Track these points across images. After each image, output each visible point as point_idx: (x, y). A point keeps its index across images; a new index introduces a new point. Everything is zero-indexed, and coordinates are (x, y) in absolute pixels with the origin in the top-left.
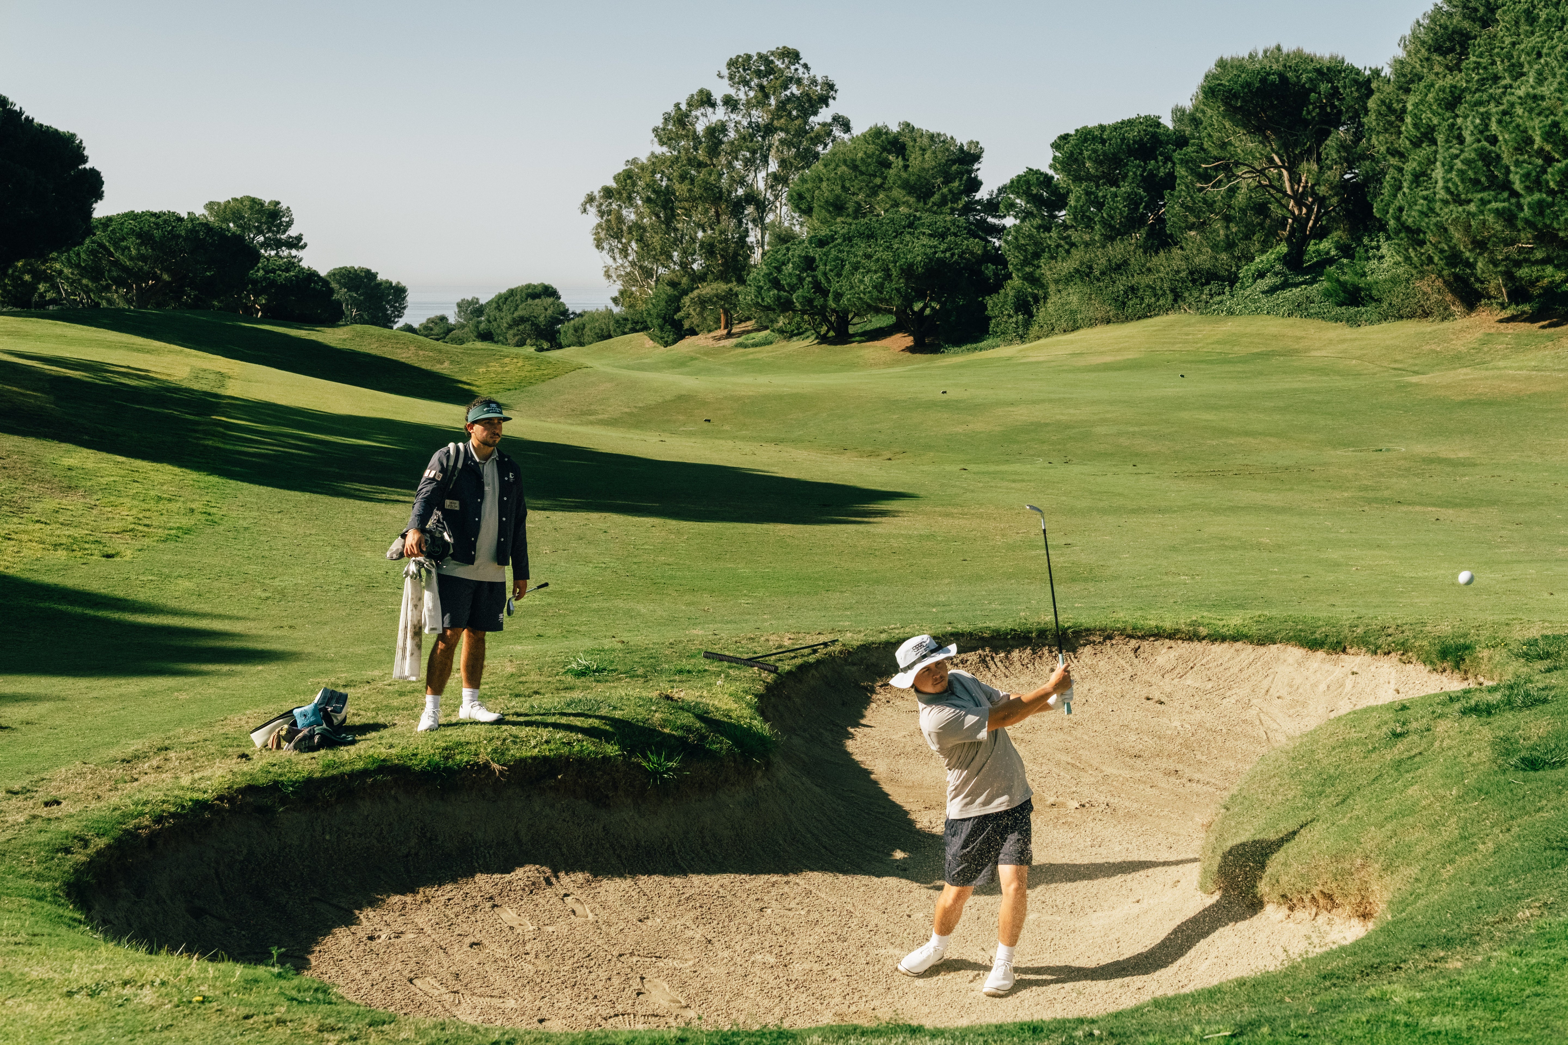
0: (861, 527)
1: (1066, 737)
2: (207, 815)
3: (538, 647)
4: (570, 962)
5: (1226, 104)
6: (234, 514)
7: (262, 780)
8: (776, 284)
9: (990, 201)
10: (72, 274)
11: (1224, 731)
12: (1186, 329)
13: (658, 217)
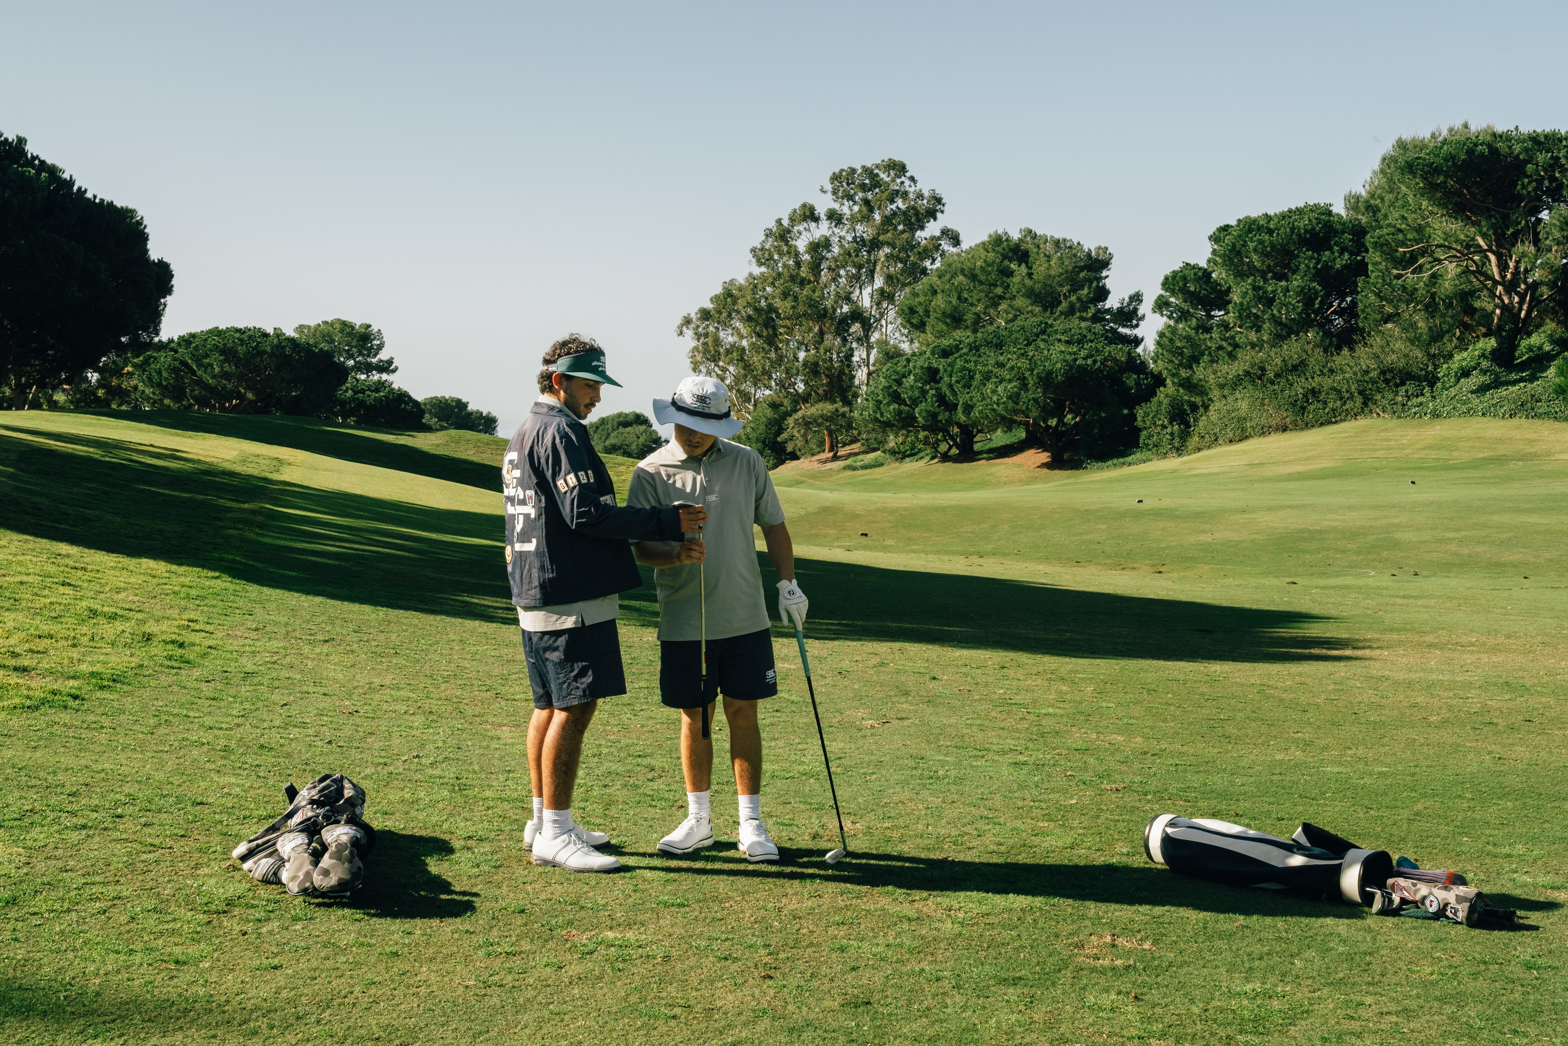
8: (896, 397)
9: (1120, 310)
10: (154, 393)
12: (1383, 434)
13: (759, 337)
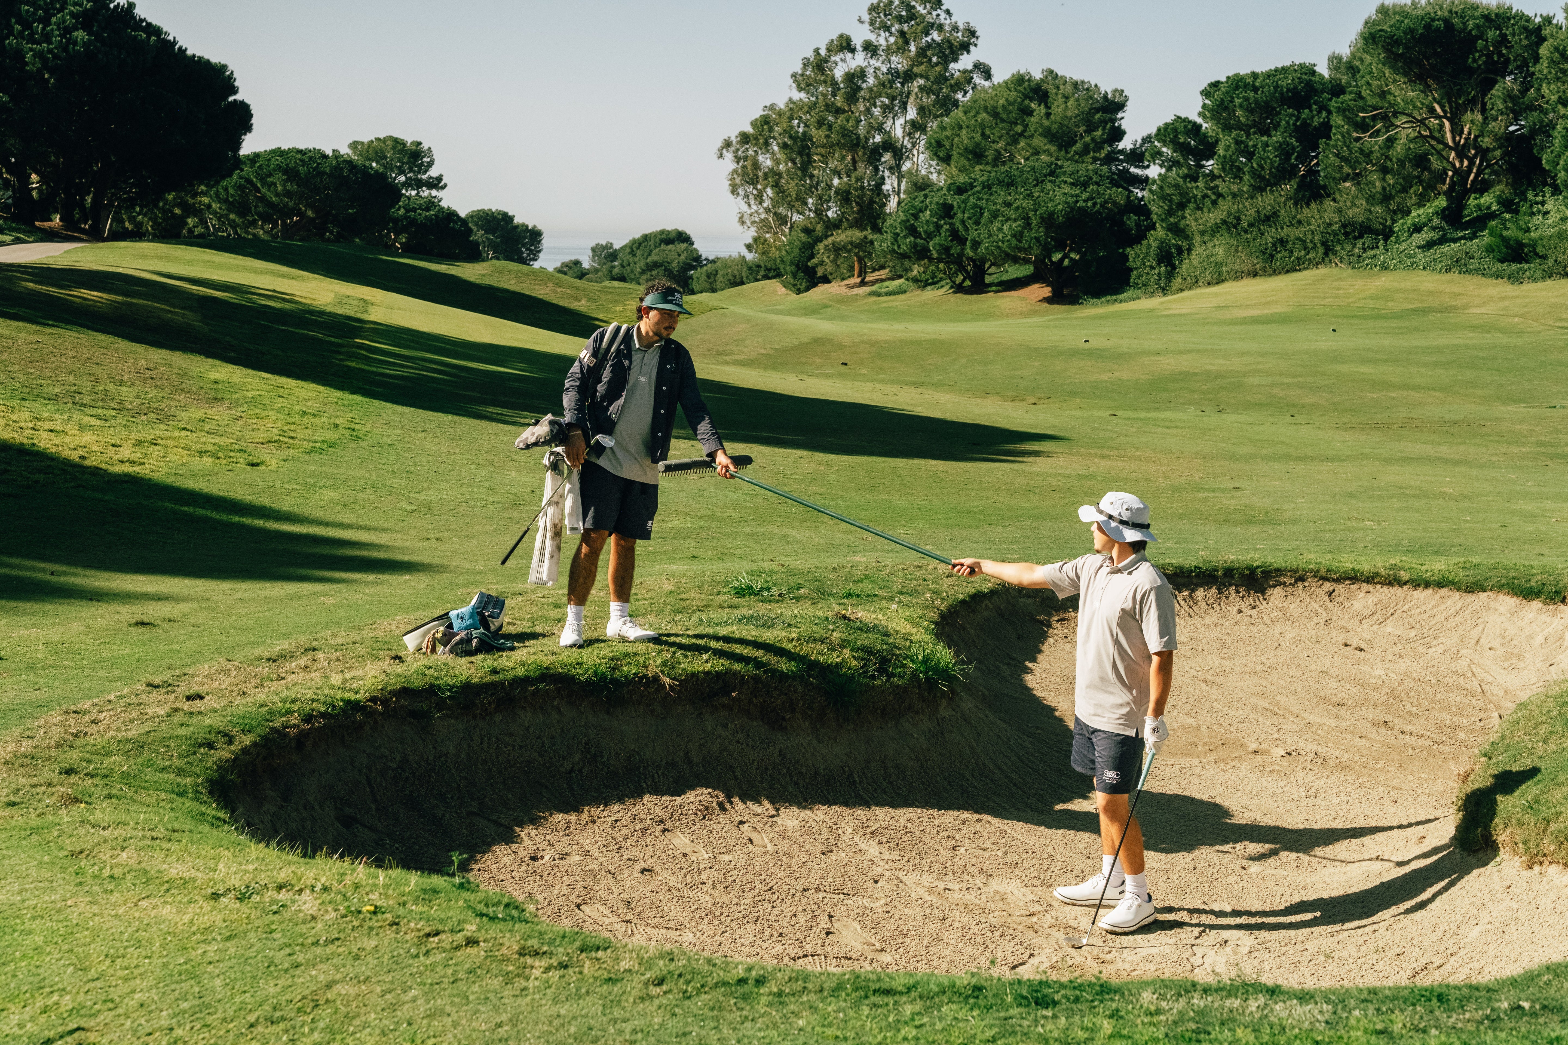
0: (1016, 466)
1: (1261, 681)
2: (359, 717)
3: (695, 567)
4: (752, 893)
5: (1387, 50)
6: (378, 431)
7: (418, 683)
8: (912, 231)
9: (1133, 151)
10: (220, 208)
11: (1434, 682)
12: (1336, 284)
13: (794, 163)
